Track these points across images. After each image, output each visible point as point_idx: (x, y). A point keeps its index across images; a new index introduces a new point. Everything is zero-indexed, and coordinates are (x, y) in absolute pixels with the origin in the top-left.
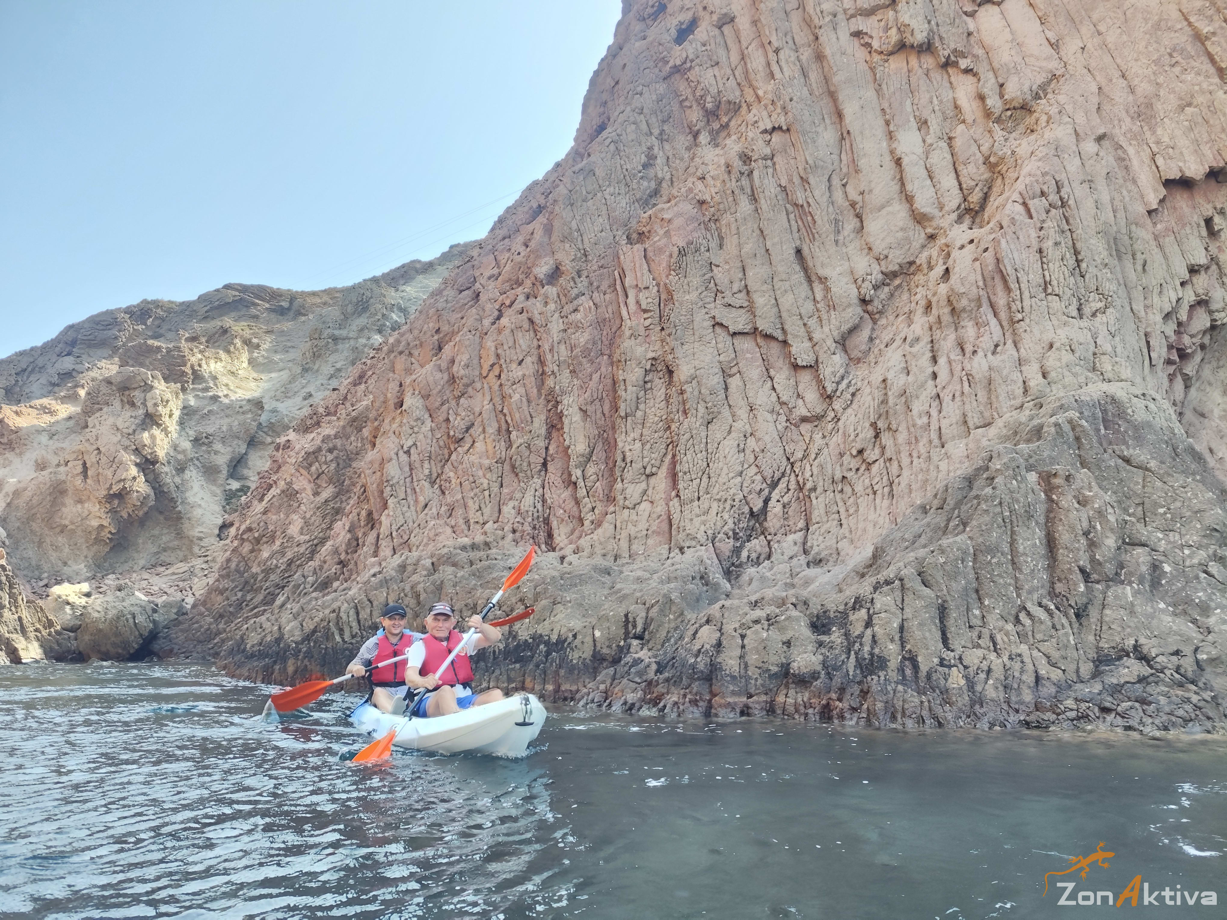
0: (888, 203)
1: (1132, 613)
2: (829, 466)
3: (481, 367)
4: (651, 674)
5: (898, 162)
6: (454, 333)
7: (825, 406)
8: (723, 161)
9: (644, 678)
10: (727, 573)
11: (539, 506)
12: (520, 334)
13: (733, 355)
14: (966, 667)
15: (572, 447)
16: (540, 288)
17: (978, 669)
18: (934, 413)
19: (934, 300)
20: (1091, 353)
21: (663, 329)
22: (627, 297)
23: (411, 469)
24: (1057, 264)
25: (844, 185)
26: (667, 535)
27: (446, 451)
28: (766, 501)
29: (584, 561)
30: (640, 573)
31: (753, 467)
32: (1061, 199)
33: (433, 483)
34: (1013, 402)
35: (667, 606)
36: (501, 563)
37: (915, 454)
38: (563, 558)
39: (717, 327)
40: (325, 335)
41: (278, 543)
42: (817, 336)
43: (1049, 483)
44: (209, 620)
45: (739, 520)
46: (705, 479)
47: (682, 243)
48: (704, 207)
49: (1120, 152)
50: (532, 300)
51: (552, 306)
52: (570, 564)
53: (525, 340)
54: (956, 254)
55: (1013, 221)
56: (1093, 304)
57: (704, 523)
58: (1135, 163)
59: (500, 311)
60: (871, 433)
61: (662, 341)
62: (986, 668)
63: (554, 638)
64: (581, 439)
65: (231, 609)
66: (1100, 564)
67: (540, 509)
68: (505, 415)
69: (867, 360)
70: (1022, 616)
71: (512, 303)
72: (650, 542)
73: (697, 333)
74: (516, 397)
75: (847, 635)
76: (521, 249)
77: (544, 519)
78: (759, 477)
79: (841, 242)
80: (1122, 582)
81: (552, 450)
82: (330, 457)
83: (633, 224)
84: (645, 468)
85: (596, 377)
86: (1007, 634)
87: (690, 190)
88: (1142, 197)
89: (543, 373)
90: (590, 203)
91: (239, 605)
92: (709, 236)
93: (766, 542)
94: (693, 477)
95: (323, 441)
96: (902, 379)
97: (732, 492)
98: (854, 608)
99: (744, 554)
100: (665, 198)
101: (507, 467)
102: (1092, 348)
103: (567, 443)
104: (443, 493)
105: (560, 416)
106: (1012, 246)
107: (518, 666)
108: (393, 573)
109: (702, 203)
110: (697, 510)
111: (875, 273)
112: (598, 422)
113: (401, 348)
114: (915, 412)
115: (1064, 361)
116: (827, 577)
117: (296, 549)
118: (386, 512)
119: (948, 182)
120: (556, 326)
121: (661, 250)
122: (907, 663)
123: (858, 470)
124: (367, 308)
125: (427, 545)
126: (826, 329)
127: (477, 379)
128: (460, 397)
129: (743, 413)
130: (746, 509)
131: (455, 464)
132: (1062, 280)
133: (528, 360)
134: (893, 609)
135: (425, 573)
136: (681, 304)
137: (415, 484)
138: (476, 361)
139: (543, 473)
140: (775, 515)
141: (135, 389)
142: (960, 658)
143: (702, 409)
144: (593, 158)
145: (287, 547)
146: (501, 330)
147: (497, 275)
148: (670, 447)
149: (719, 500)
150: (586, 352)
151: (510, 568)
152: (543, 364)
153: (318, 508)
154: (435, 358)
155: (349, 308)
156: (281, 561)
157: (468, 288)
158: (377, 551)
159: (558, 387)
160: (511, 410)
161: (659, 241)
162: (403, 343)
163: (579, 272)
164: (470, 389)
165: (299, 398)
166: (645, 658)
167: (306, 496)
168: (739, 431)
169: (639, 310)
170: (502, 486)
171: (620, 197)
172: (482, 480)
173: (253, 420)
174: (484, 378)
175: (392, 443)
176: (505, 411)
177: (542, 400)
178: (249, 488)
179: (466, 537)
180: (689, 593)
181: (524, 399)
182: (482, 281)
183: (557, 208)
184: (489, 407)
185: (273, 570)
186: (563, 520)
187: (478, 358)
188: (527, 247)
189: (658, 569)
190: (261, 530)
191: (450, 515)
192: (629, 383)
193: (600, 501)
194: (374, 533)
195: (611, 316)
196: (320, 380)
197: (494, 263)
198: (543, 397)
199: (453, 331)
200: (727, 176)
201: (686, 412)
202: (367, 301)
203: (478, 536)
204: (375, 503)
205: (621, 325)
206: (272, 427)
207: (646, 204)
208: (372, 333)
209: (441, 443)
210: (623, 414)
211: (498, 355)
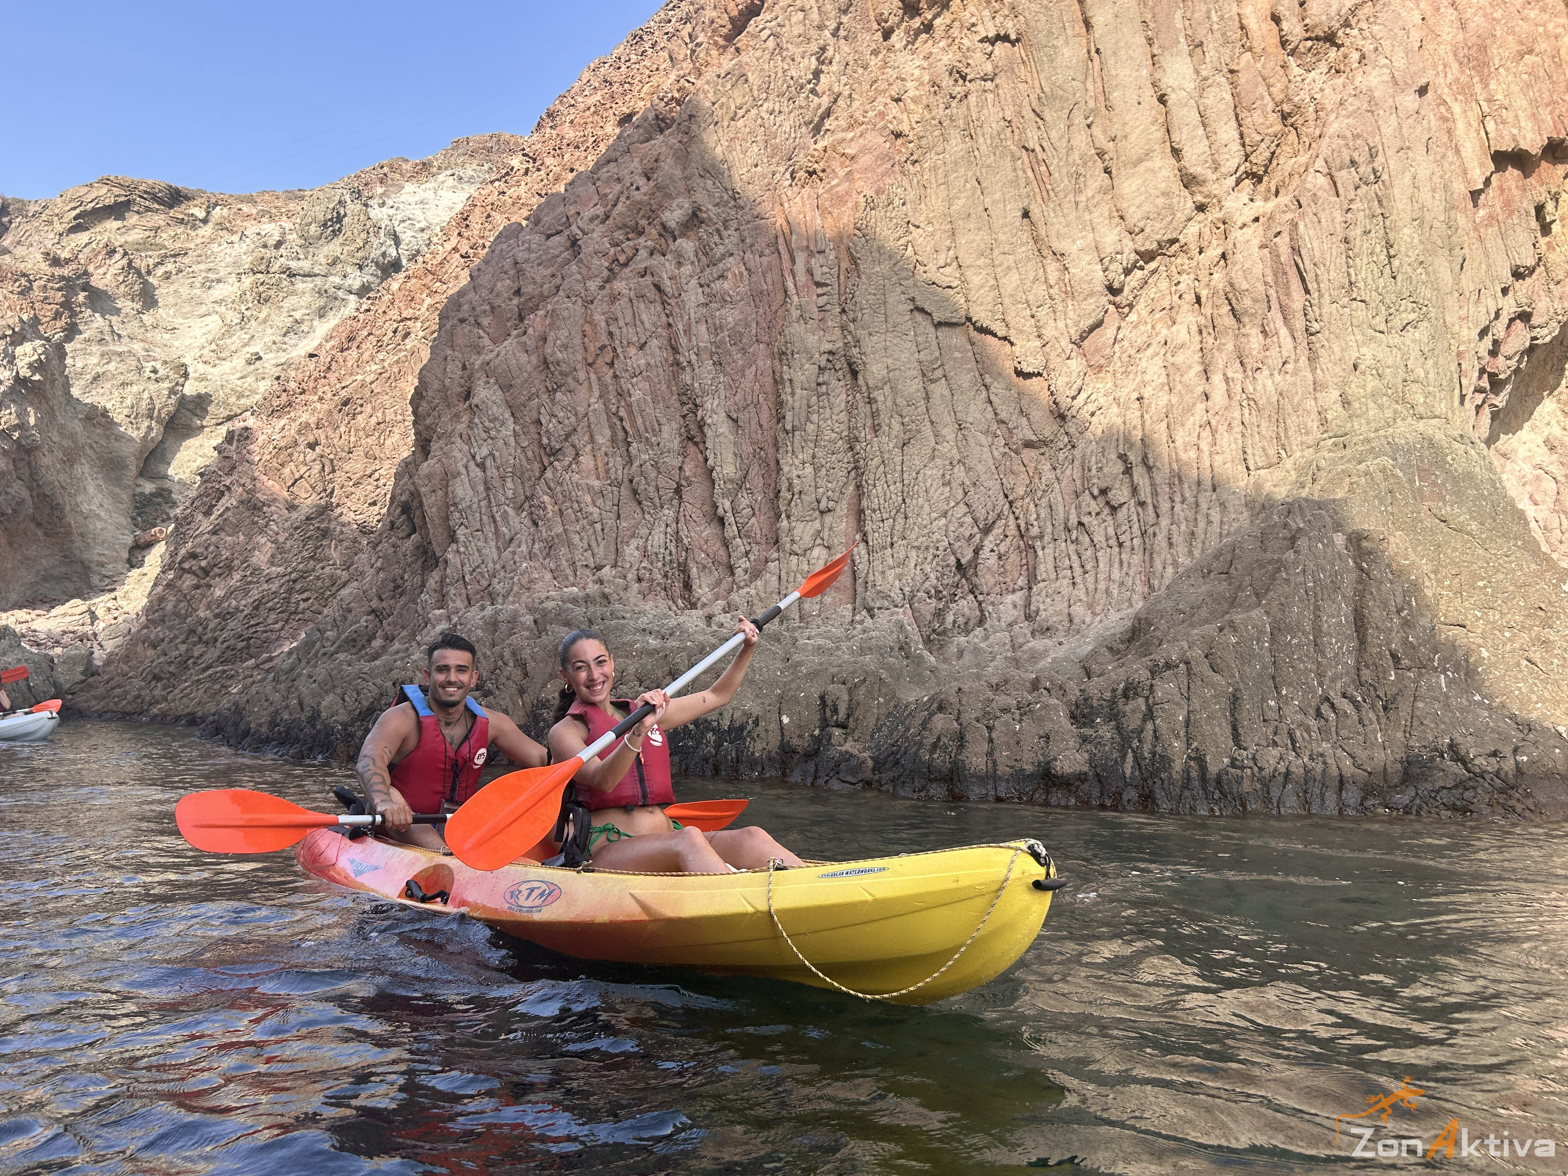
0: (1147, 155)
1: (1447, 706)
2: (1061, 508)
3: (586, 349)
4: (868, 774)
5: (1162, 99)
6: (543, 298)
7: (1056, 427)
8: (927, 78)
9: (860, 776)
10: (928, 641)
11: (672, 547)
12: (642, 306)
13: (937, 354)
14: (1261, 769)
15: (718, 469)
16: (670, 241)
17: (1275, 770)
18: (1205, 447)
19: (1204, 293)
20: (1400, 380)
21: (843, 311)
22: (793, 261)
23: (487, 489)
24: (1365, 261)
25: (1089, 126)
26: (850, 592)
27: (536, 466)
28: (976, 552)
30: (820, 641)
31: (962, 505)
32: (1374, 171)
33: (519, 509)
34: (1305, 438)
35: (876, 687)
36: (632, 622)
37: (1178, 499)
38: (709, 618)
39: (916, 313)
40: (275, 267)
41: (237, 576)
42: (1049, 333)
43: (1359, 547)
44: (137, 683)
45: (943, 575)
46: (900, 520)
47: (870, 193)
48: (900, 141)
49: (1442, 109)
50: (658, 258)
51: (687, 269)
52: (721, 625)
53: (650, 315)
54: (1236, 234)
55: (1315, 198)
56: (1404, 315)
57: (900, 577)
58: (1461, 125)
59: (610, 270)
60: (1120, 467)
61: (843, 328)
62: (1283, 770)
63: (726, 724)
64: (730, 458)
65: (172, 669)
66: (1413, 647)
67: (674, 551)
68: (621, 419)
69: (1111, 369)
70: (1325, 709)
71: (629, 260)
72: (827, 600)
73: (890, 320)
74: (637, 395)
75: (1119, 728)
76: (642, 182)
77: (679, 564)
78: (968, 519)
79: (1082, 205)
80: (1435, 669)
81: (688, 470)
82: (311, 455)
83: (801, 159)
84: (819, 502)
85: (750, 373)
86: (1308, 730)
87: (882, 115)
88: (1465, 172)
89: (677, 363)
90: (740, 123)
91: (184, 664)
92: (905, 183)
93: (976, 604)
94: (885, 516)
95: (299, 432)
96: (1164, 398)
97: (935, 537)
98: (1125, 695)
99: (950, 618)
100: (843, 123)
101: (625, 491)
102: (1402, 374)
103: (710, 462)
104: (536, 524)
105: (701, 425)
106: (1311, 233)
108: (480, 633)
109: (898, 135)
110: (890, 561)
111: (1127, 251)
112: (753, 435)
113: (461, 315)
114: (1179, 443)
115: (1369, 389)
116: (1061, 652)
117: (265, 586)
118: (454, 546)
119: (1227, 132)
120: (693, 296)
121: (841, 200)
122: (1192, 763)
123: (1098, 514)
124: (340, 230)
125: (518, 595)
126: (1061, 324)
127: (579, 366)
128: (555, 391)
129: (949, 432)
130: (952, 560)
131: (552, 485)
132: (1370, 281)
133: (654, 343)
134: (1177, 698)
135: (526, 634)
136: (869, 278)
137: (495, 509)
138: (577, 340)
139: (675, 502)
140: (989, 569)
142: (1254, 759)
143: (896, 427)
144: (744, 57)
145: (250, 583)
146: (614, 298)
147: (603, 217)
148: (853, 473)
149: (919, 548)
150: (736, 337)
151: (644, 630)
152: (675, 350)
153: (297, 528)
154: (515, 333)
155: (313, 229)
156: (243, 602)
157: (559, 232)
158: (442, 601)
159: (696, 385)
160: (631, 413)
161: (838, 185)
162: (466, 307)
163: (725, 222)
164: (570, 380)
165: (239, 362)
166: (855, 752)
167: (277, 511)
168: (943, 456)
169: (810, 283)
170: (619, 517)
171: (782, 117)
172: (591, 509)
173: (172, 391)
174: (590, 365)
175: (458, 451)
176: (622, 413)
177: (674, 400)
178: (171, 492)
179: (573, 585)
180: (890, 668)
181: (648, 398)
182: (580, 224)
183: (694, 127)
184: (599, 406)
185: (232, 614)
186: (705, 567)
187: (580, 336)
188: (649, 179)
189: (843, 636)
190: (210, 556)
191: (548, 554)
192: (797, 384)
193: (757, 543)
194: (436, 575)
195: (771, 288)
196: (270, 335)
197: (596, 198)
198: (675, 397)
199: (541, 294)
200: (932, 99)
201: (876, 429)
202: (339, 219)
203: (591, 585)
204: (436, 533)
205: (785, 302)
206: (201, 403)
207: (817, 129)
208: (349, 270)
209: (530, 454)
210: (789, 427)
211: (611, 334)
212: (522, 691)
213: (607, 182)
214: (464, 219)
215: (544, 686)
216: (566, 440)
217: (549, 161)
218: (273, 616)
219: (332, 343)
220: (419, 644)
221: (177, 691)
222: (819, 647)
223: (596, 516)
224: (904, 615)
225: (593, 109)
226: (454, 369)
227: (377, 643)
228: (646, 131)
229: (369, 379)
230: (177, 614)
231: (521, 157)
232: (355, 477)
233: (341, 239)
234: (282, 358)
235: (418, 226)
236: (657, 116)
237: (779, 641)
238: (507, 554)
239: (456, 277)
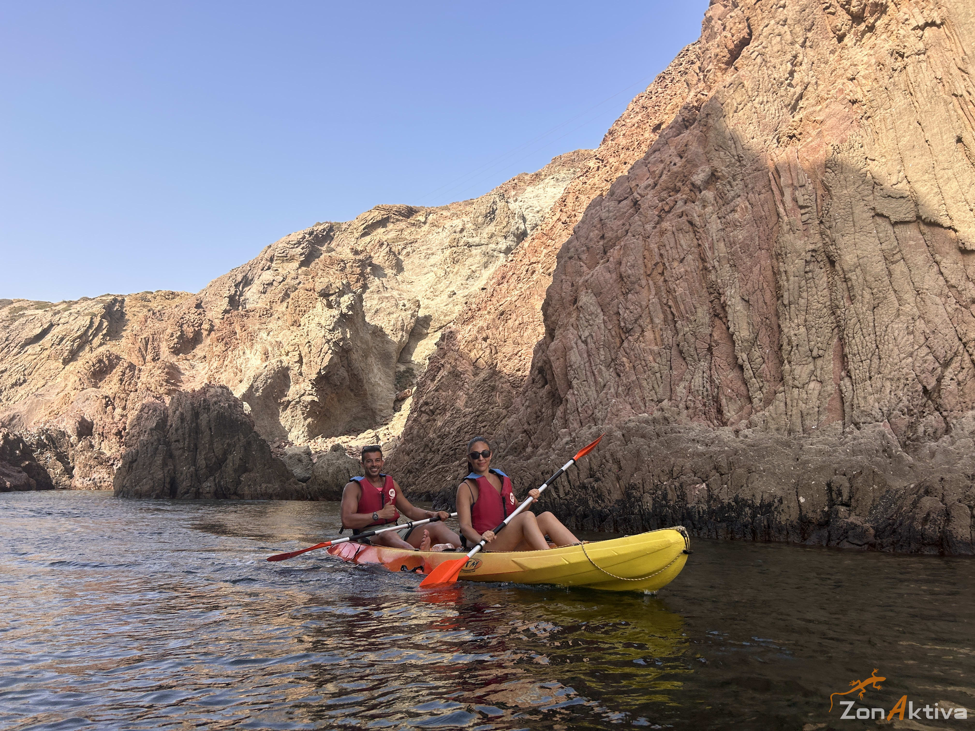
3: (646, 266)
4: (871, 539)
6: (618, 238)
8: (873, 61)
9: (865, 540)
10: (904, 446)
11: (708, 386)
12: (681, 236)
13: (896, 243)
15: (737, 333)
16: (697, 193)
21: (821, 222)
22: (782, 194)
23: (589, 356)
26: (840, 412)
27: (618, 340)
28: (939, 380)
29: (761, 435)
30: (821, 446)
31: (924, 347)
33: (608, 366)
35: (871, 477)
36: (685, 435)
38: (737, 432)
39: (877, 218)
40: (461, 243)
41: (448, 414)
44: (401, 474)
45: (913, 398)
46: (875, 360)
47: (836, 143)
48: (856, 106)
50: (690, 205)
51: (709, 209)
52: (747, 437)
53: (686, 240)
57: (878, 401)
59: (659, 216)
61: (822, 234)
63: (758, 502)
64: (745, 326)
65: (417, 466)
67: (709, 388)
68: (670, 307)
71: (671, 208)
72: (823, 418)
73: (857, 225)
74: (680, 291)
76: (677, 160)
77: (713, 397)
78: (930, 357)
81: (716, 336)
82: (485, 344)
83: (784, 129)
84: (811, 351)
85: (756, 270)
89: (706, 269)
90: (741, 113)
91: (423, 464)
92: (862, 132)
93: (941, 418)
94: (863, 358)
95: (478, 332)
97: (904, 371)
99: (921, 429)
100: (812, 101)
101: (674, 352)
103: (731, 330)
104: (619, 375)
105: (724, 306)
107: (724, 525)
109: (854, 102)
110: (870, 389)
112: (761, 310)
113: (569, 255)
117: (463, 419)
118: (571, 391)
120: (715, 225)
121: (814, 150)
124: (494, 218)
125: (611, 419)
127: (642, 277)
128: (627, 293)
129: (909, 297)
130: (920, 387)
131: (628, 351)
133: (690, 257)
135: (619, 443)
136: (839, 198)
137: (594, 368)
138: (640, 261)
139: (708, 357)
140: (950, 393)
141: (332, 294)
143: (867, 296)
144: (741, 72)
145: (455, 418)
146: (662, 233)
147: (653, 185)
148: (836, 330)
149: (892, 379)
150: (745, 247)
151: (694, 440)
152: (704, 260)
153: (479, 386)
154: (602, 261)
155: (480, 219)
156: (452, 429)
157: (626, 198)
158: (566, 424)
159: (719, 281)
160: (676, 302)
161: (811, 141)
162: (572, 250)
163: (734, 176)
164: (636, 286)
165: (445, 296)
166: (859, 523)
167: (468, 376)
168: (906, 314)
169: (796, 207)
170: (671, 368)
171: (769, 104)
172: (653, 364)
173: (413, 316)
174: (649, 275)
175: (572, 334)
176: (671, 303)
177: (704, 292)
178: (413, 370)
179: (644, 412)
180: (878, 464)
181: (687, 292)
182: (639, 191)
183: (710, 121)
184: (655, 300)
185: (447, 436)
186: (731, 398)
187: (641, 259)
188: (681, 157)
189: (837, 442)
190: (435, 403)
191: (628, 394)
192: (790, 274)
193: (768, 381)
194: (561, 408)
195: (767, 213)
196: (460, 280)
197: (648, 175)
198: (705, 290)
199: (617, 237)
200: (879, 74)
201: (852, 299)
202: (494, 212)
203: (656, 412)
204: (560, 383)
205: (778, 221)
206: (427, 320)
207: (794, 108)
208: (499, 239)
209: (613, 333)
210: (786, 302)
211: (661, 255)
212: (618, 479)
213: (654, 164)
214: (563, 201)
215: (632, 475)
216: (635, 322)
217: (611, 160)
218: (467, 436)
219: (494, 281)
220: (554, 450)
221: (420, 479)
222: (820, 450)
223: (656, 369)
224: (884, 427)
225: (636, 125)
226: (567, 287)
227: (529, 450)
228: (678, 129)
229: (514, 300)
230: (419, 436)
231: (595, 161)
232: (508, 356)
233: (494, 223)
234: (466, 292)
235: (536, 210)
236: (684, 119)
237: (789, 446)
238: (602, 394)
239: (560, 236)
